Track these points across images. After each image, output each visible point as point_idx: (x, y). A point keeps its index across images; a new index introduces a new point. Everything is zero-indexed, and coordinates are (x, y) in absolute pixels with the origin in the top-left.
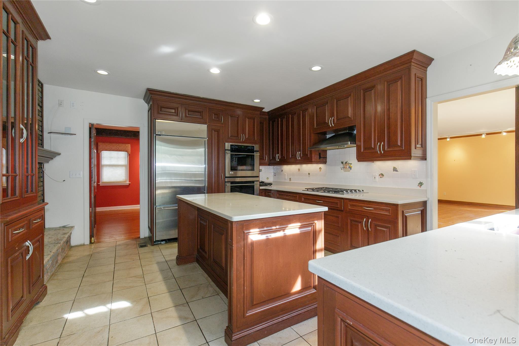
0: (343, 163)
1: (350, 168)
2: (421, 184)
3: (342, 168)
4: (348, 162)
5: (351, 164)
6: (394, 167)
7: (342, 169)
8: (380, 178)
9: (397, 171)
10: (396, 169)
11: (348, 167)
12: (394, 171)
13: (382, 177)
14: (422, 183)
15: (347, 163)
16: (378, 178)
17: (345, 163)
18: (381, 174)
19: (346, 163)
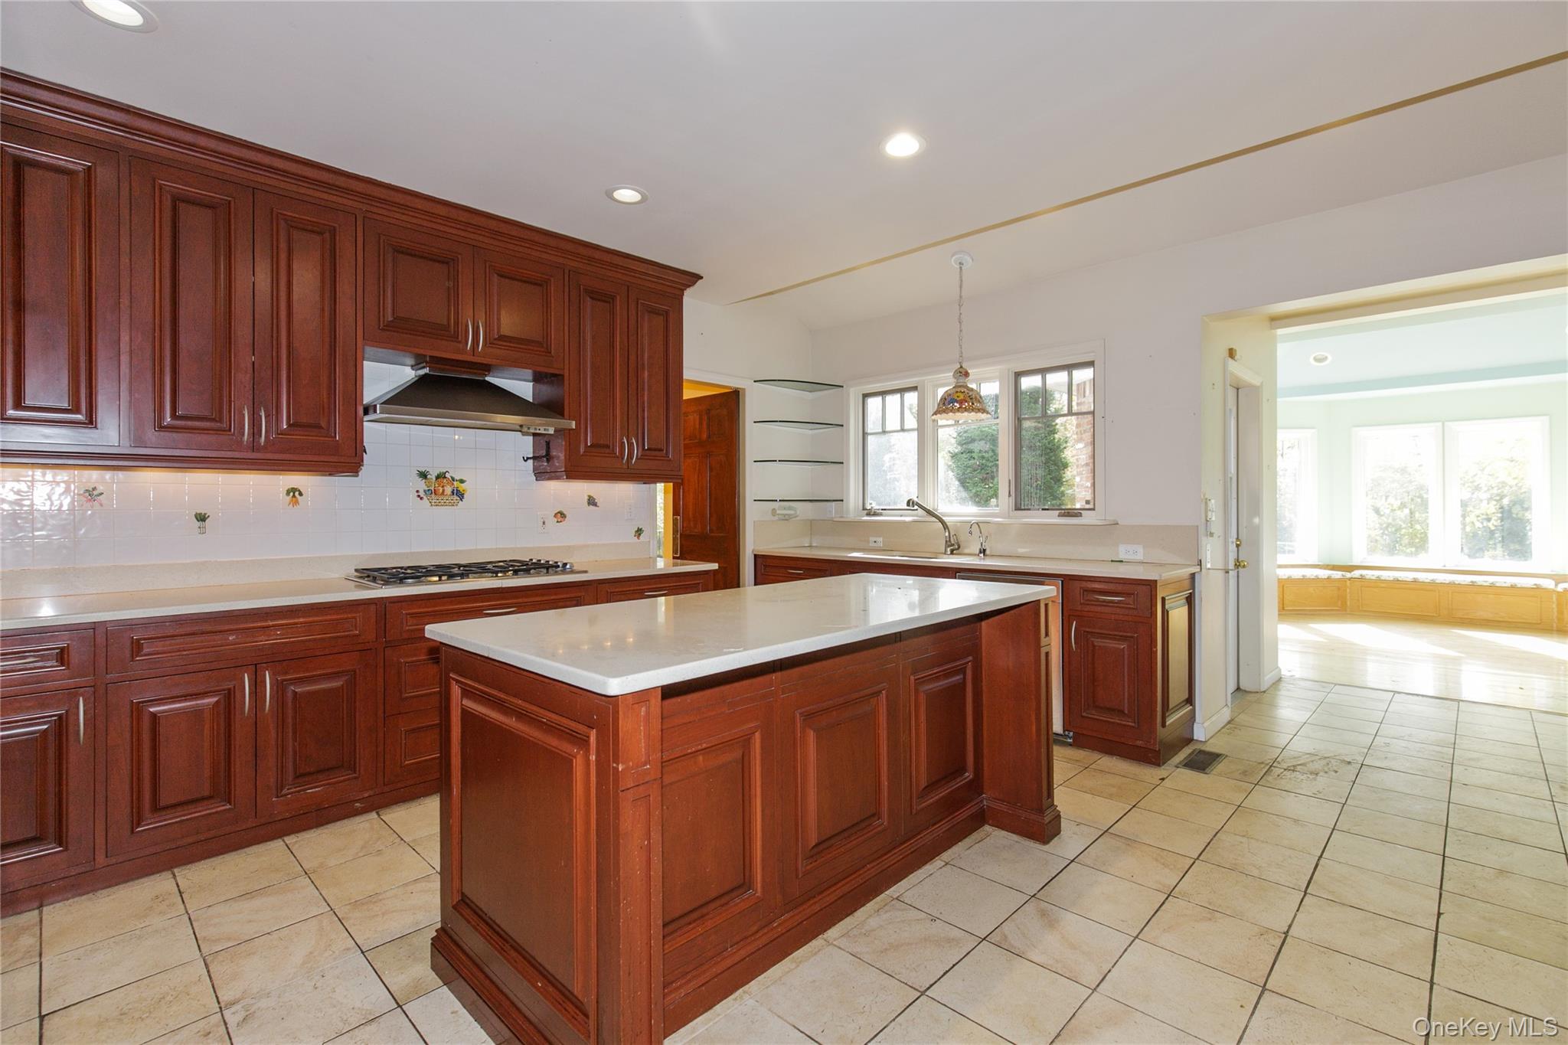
0: (429, 476)
1: (460, 495)
2: (639, 532)
3: (422, 494)
4: (447, 475)
5: (462, 481)
6: (590, 497)
7: (421, 498)
8: (558, 522)
9: (595, 505)
10: (594, 499)
11: (448, 490)
12: (589, 504)
13: (562, 519)
14: (641, 529)
15: (445, 477)
16: (552, 521)
17: (438, 477)
18: (559, 512)
19: (441, 476)
